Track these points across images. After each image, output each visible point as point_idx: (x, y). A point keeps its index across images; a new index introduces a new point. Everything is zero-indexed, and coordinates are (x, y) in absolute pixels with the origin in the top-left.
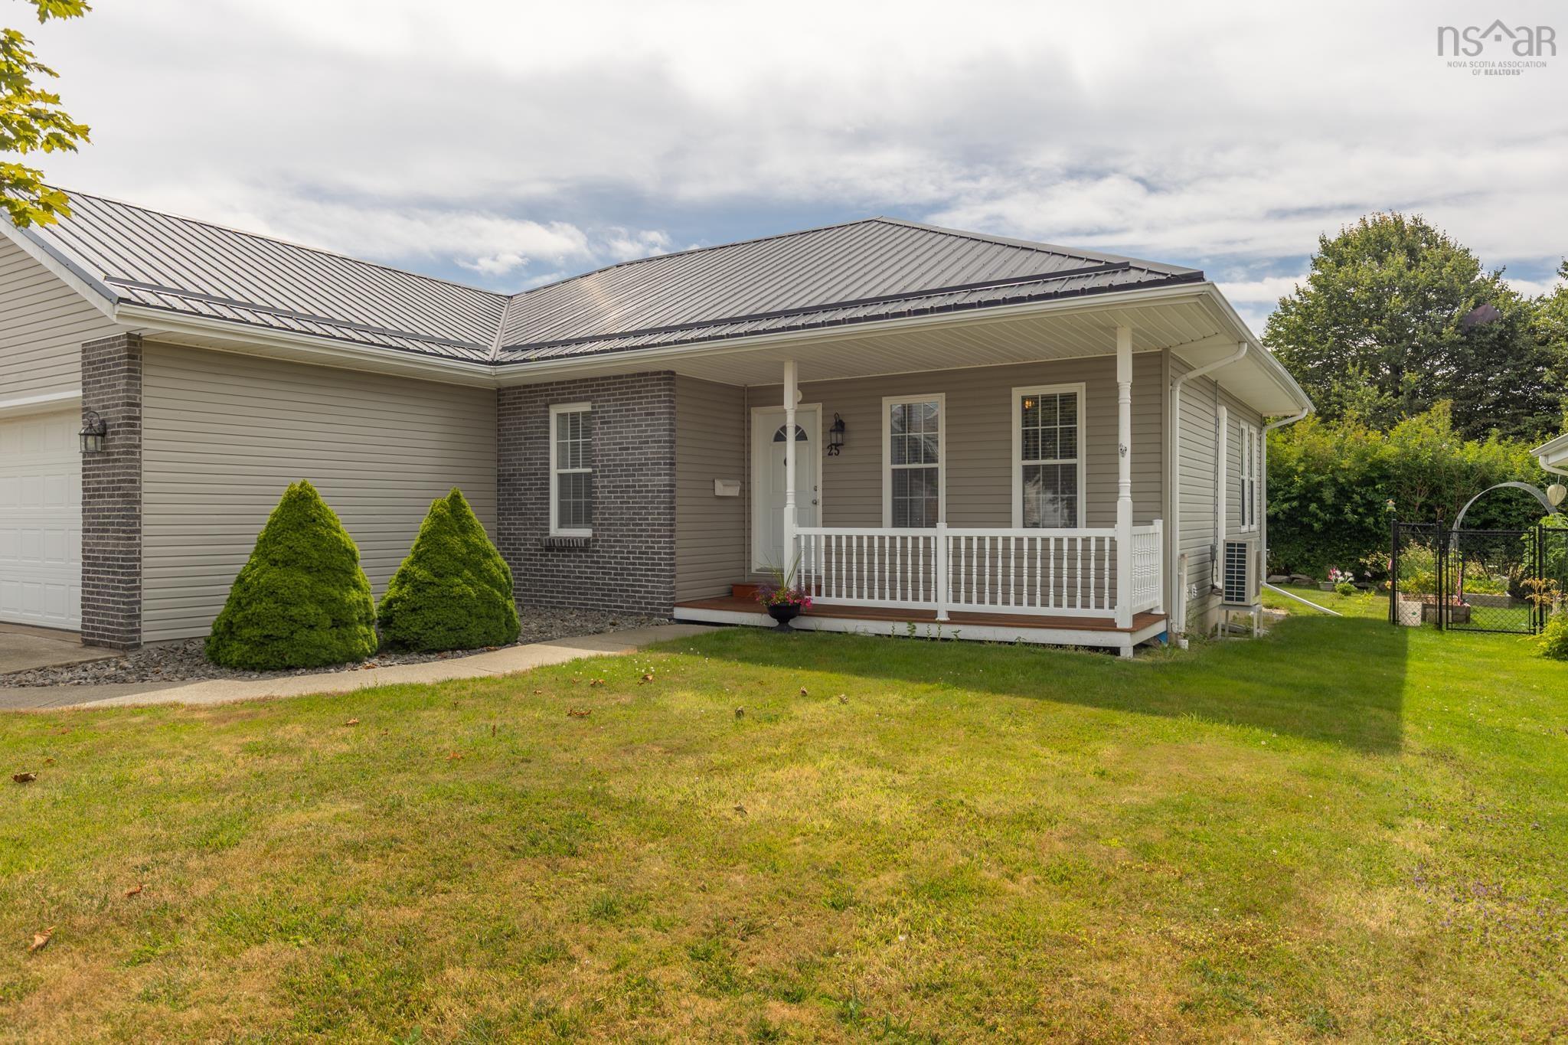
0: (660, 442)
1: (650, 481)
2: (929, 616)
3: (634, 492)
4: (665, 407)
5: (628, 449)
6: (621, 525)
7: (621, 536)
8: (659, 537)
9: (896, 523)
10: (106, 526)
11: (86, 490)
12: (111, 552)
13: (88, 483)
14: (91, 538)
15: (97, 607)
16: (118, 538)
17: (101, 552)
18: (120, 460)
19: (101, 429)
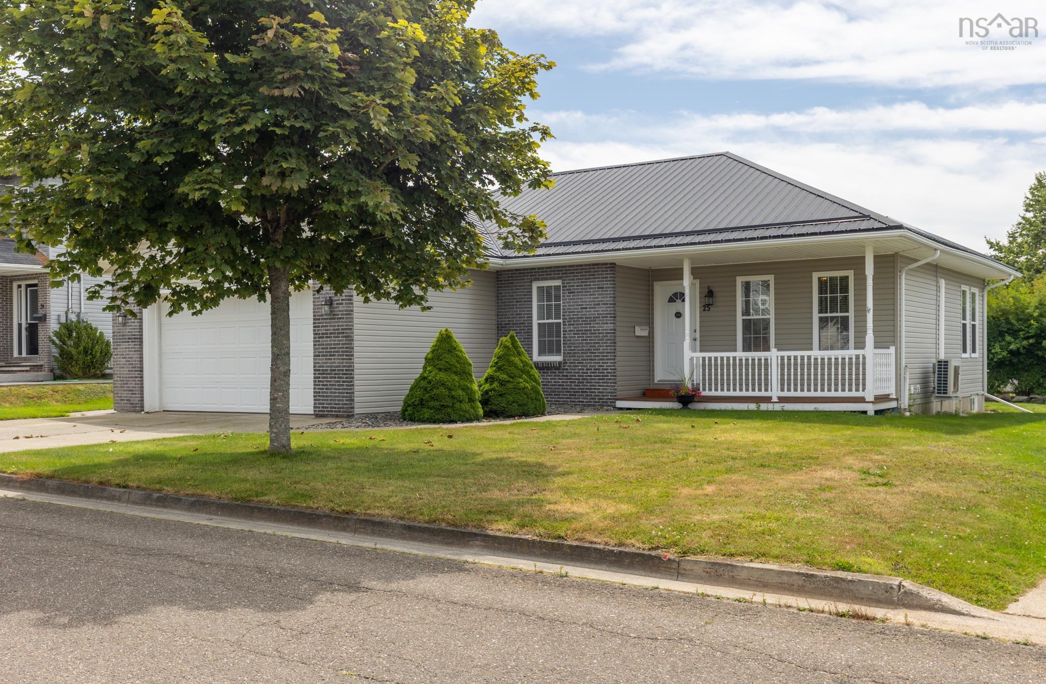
0: (607, 304)
1: (600, 327)
2: (768, 400)
3: (590, 333)
4: (610, 284)
5: (586, 308)
6: (582, 353)
7: (582, 360)
8: (607, 360)
10: (332, 353)
11: (317, 334)
12: (337, 367)
13: (318, 331)
14: (320, 360)
15: (326, 396)
16: (342, 359)
17: (329, 367)
18: (343, 318)
19: (328, 302)
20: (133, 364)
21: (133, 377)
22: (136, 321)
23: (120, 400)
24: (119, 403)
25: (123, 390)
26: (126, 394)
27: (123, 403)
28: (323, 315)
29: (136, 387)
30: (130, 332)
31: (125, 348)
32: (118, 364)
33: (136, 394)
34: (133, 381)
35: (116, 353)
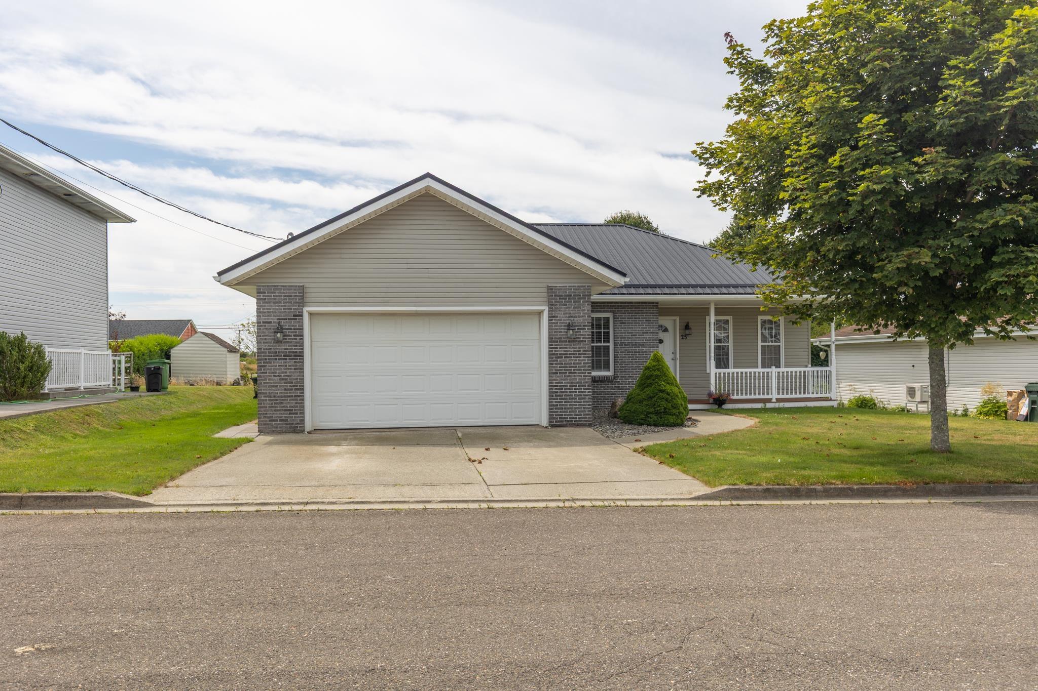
2: (769, 400)
3: (639, 354)
4: (656, 318)
5: (636, 335)
7: (632, 374)
10: (573, 371)
11: (554, 354)
12: (578, 383)
13: (556, 351)
14: (558, 377)
15: (565, 408)
16: (584, 376)
17: (568, 383)
18: (585, 341)
19: (569, 327)
20: (292, 383)
21: (292, 396)
22: (298, 338)
23: (270, 421)
24: (268, 424)
25: (274, 410)
26: (280, 414)
27: (275, 424)
28: (561, 338)
29: (297, 407)
30: (287, 349)
31: (279, 366)
32: (267, 383)
33: (297, 414)
34: (293, 400)
35: (263, 371)
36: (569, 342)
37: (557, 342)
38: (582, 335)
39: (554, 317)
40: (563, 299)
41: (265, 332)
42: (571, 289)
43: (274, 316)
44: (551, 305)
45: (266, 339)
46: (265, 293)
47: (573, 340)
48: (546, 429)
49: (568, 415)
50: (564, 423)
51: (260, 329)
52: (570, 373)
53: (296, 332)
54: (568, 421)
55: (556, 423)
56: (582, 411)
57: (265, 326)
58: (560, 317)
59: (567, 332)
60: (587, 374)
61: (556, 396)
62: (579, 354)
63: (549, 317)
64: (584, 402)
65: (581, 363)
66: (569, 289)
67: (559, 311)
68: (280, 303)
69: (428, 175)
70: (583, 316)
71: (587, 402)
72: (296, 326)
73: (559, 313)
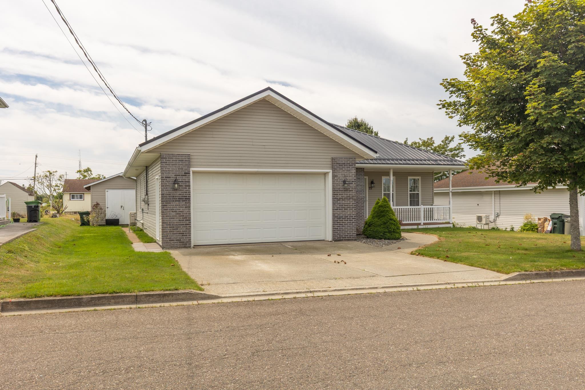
2: (419, 224)
9: (411, 205)
10: (346, 208)
11: (336, 198)
12: (349, 215)
13: (337, 196)
14: (338, 211)
15: (342, 230)
16: (352, 211)
17: (343, 215)
18: (353, 191)
19: (344, 182)
20: (184, 216)
21: (184, 225)
22: (187, 187)
23: (169, 240)
24: (168, 243)
25: (173, 234)
26: (176, 236)
27: (173, 243)
28: (340, 189)
29: (187, 231)
30: (180, 194)
31: (175, 205)
32: (168, 216)
33: (187, 236)
34: (184, 227)
35: (165, 208)
36: (344, 191)
37: (338, 191)
38: (351, 187)
39: (336, 176)
40: (341, 165)
41: (167, 184)
42: (345, 160)
43: (172, 173)
44: (334, 169)
45: (167, 188)
46: (166, 158)
47: (346, 190)
48: (330, 243)
49: (344, 234)
50: (342, 239)
51: (163, 182)
52: (344, 209)
53: (186, 184)
54: (344, 238)
55: (337, 239)
56: (351, 232)
57: (167, 180)
58: (339, 176)
59: (344, 185)
60: (353, 210)
61: (337, 223)
62: (349, 198)
63: (333, 176)
64: (352, 226)
65: (350, 204)
66: (344, 160)
67: (339, 172)
68: (176, 165)
69: (269, 89)
70: (351, 176)
71: (354, 226)
72: (186, 180)
73: (338, 174)
